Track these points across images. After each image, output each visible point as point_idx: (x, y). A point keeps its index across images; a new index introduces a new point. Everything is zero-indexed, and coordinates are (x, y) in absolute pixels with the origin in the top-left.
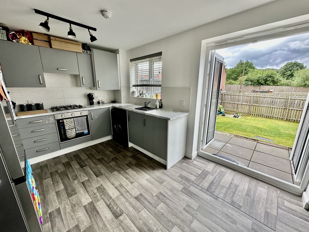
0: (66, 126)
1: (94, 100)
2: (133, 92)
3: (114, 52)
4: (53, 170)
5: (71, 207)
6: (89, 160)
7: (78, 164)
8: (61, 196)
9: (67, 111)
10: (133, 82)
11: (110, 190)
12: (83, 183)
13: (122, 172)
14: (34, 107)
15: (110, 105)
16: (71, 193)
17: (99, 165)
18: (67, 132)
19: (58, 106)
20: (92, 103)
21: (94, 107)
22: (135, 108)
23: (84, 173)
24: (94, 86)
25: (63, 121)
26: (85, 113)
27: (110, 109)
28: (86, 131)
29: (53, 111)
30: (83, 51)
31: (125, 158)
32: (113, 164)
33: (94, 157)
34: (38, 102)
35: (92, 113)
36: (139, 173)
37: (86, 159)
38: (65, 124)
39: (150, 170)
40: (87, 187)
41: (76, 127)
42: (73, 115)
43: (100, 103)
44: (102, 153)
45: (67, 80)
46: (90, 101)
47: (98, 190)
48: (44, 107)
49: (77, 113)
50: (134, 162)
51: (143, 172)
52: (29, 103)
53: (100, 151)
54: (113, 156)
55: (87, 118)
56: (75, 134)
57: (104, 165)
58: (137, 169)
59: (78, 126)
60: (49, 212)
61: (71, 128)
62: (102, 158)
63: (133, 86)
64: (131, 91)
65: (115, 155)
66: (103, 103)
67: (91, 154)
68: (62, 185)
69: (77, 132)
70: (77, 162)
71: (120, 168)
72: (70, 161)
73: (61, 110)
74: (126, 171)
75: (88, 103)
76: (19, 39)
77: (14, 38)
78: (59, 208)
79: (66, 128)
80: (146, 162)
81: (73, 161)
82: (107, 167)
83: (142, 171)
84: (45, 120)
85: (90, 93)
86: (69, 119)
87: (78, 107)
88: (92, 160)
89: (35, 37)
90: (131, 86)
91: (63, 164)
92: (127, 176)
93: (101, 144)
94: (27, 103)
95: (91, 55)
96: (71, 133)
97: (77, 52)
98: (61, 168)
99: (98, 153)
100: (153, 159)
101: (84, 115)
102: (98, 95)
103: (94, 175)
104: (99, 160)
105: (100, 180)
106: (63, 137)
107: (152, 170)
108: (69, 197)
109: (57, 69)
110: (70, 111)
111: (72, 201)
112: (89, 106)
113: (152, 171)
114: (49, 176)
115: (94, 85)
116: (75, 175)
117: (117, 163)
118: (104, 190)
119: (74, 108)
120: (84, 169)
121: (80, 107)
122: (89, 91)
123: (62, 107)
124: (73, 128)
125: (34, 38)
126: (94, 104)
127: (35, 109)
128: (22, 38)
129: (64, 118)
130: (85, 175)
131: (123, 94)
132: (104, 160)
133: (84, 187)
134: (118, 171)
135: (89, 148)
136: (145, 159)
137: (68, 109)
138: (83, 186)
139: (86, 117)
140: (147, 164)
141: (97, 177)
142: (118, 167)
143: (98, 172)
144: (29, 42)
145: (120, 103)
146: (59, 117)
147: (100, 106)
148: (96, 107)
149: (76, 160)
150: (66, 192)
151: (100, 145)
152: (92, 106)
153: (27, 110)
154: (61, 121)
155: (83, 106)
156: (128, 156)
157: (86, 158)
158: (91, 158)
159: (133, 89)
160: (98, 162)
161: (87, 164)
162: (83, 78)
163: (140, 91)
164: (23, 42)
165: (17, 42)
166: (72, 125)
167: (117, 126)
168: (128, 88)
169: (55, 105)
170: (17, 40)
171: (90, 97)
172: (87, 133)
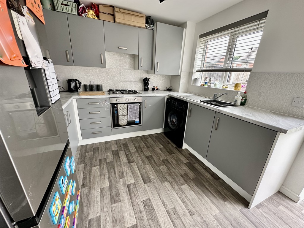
0: (119, 112)
1: (149, 86)
2: (196, 79)
3: (181, 25)
4: (103, 157)
5: (111, 221)
6: (137, 155)
7: (126, 156)
8: (104, 197)
9: (122, 95)
10: (198, 66)
11: (160, 213)
12: (128, 186)
13: (176, 187)
14: (95, 88)
15: (166, 93)
16: (115, 197)
17: (147, 166)
18: (119, 119)
19: (115, 89)
20: (146, 90)
21: (148, 94)
22: (201, 101)
23: (130, 171)
24: (152, 69)
25: (117, 106)
26: (139, 100)
27: (166, 97)
28: (137, 120)
29: (110, 94)
30: (146, 26)
31: (179, 164)
32: (163, 168)
33: (143, 151)
34: (98, 84)
35: (146, 101)
36: (201, 198)
37: (134, 153)
38: (119, 109)
39: (218, 198)
40: (133, 195)
41: (128, 114)
42: (127, 100)
43: (155, 90)
44: (151, 149)
45: (126, 61)
46: (145, 86)
47: (145, 206)
48: (103, 89)
49: (131, 98)
50: (191, 175)
51: (206, 198)
52: (92, 84)
53: (149, 146)
54: (163, 157)
55: (140, 106)
56: (127, 121)
57: (153, 167)
58: (197, 189)
59: (131, 113)
60: (90, 218)
61: (123, 115)
62: (151, 156)
63: (197, 71)
64: (194, 77)
65: (166, 156)
66: (158, 90)
67: (139, 147)
68: (108, 180)
69: (129, 120)
70: (125, 154)
71: (173, 178)
72: (119, 150)
73: (116, 94)
74: (181, 187)
75: (143, 89)
76: (87, 13)
77: (83, 12)
78: (100, 216)
79: (119, 114)
80: (209, 180)
81: (122, 150)
82: (156, 171)
83: (206, 195)
84: (101, 102)
85: (146, 78)
86: (123, 105)
87: (133, 92)
88: (140, 156)
89: (101, 9)
90: (195, 71)
91: (113, 151)
92: (183, 195)
93: (151, 136)
94: (90, 84)
95: (154, 30)
96: (123, 120)
97: (139, 27)
98: (110, 157)
99: (148, 147)
100: (220, 178)
101: (137, 102)
102: (154, 81)
103: (141, 179)
104: (147, 157)
105: (148, 190)
106: (116, 123)
107: (221, 199)
108: (112, 204)
109: (118, 48)
110: (125, 95)
111: (114, 212)
112: (144, 92)
113: (222, 202)
114: (98, 163)
115: (152, 67)
116: (121, 171)
117: (169, 169)
118: (152, 211)
119: (129, 93)
120: (132, 166)
121: (135, 92)
122: (146, 76)
123: (118, 91)
124: (126, 114)
125: (100, 11)
126: (149, 90)
127: (95, 90)
128: (90, 12)
129: (119, 102)
130: (132, 175)
131: (183, 81)
132: (153, 159)
133: (129, 194)
134: (170, 183)
135: (138, 138)
136: (207, 174)
137: (123, 93)
138: (128, 192)
139: (139, 104)
140: (212, 185)
141: (145, 184)
142: (171, 176)
143: (146, 176)
144: (96, 16)
145: (178, 92)
146: (114, 102)
147: (154, 93)
148: (150, 94)
149: (124, 150)
150: (110, 193)
151: (149, 137)
152: (146, 92)
153: (89, 91)
154: (115, 106)
155: (138, 92)
156: (183, 163)
157: (134, 151)
158: (140, 152)
159: (196, 75)
160: (146, 161)
161: (135, 159)
162: (142, 59)
163: (206, 78)
164: (90, 17)
165: (86, 17)
166: (125, 111)
167: (170, 120)
168: (190, 74)
169: (112, 88)
170: (85, 14)
171: (146, 82)
172: (139, 122)
